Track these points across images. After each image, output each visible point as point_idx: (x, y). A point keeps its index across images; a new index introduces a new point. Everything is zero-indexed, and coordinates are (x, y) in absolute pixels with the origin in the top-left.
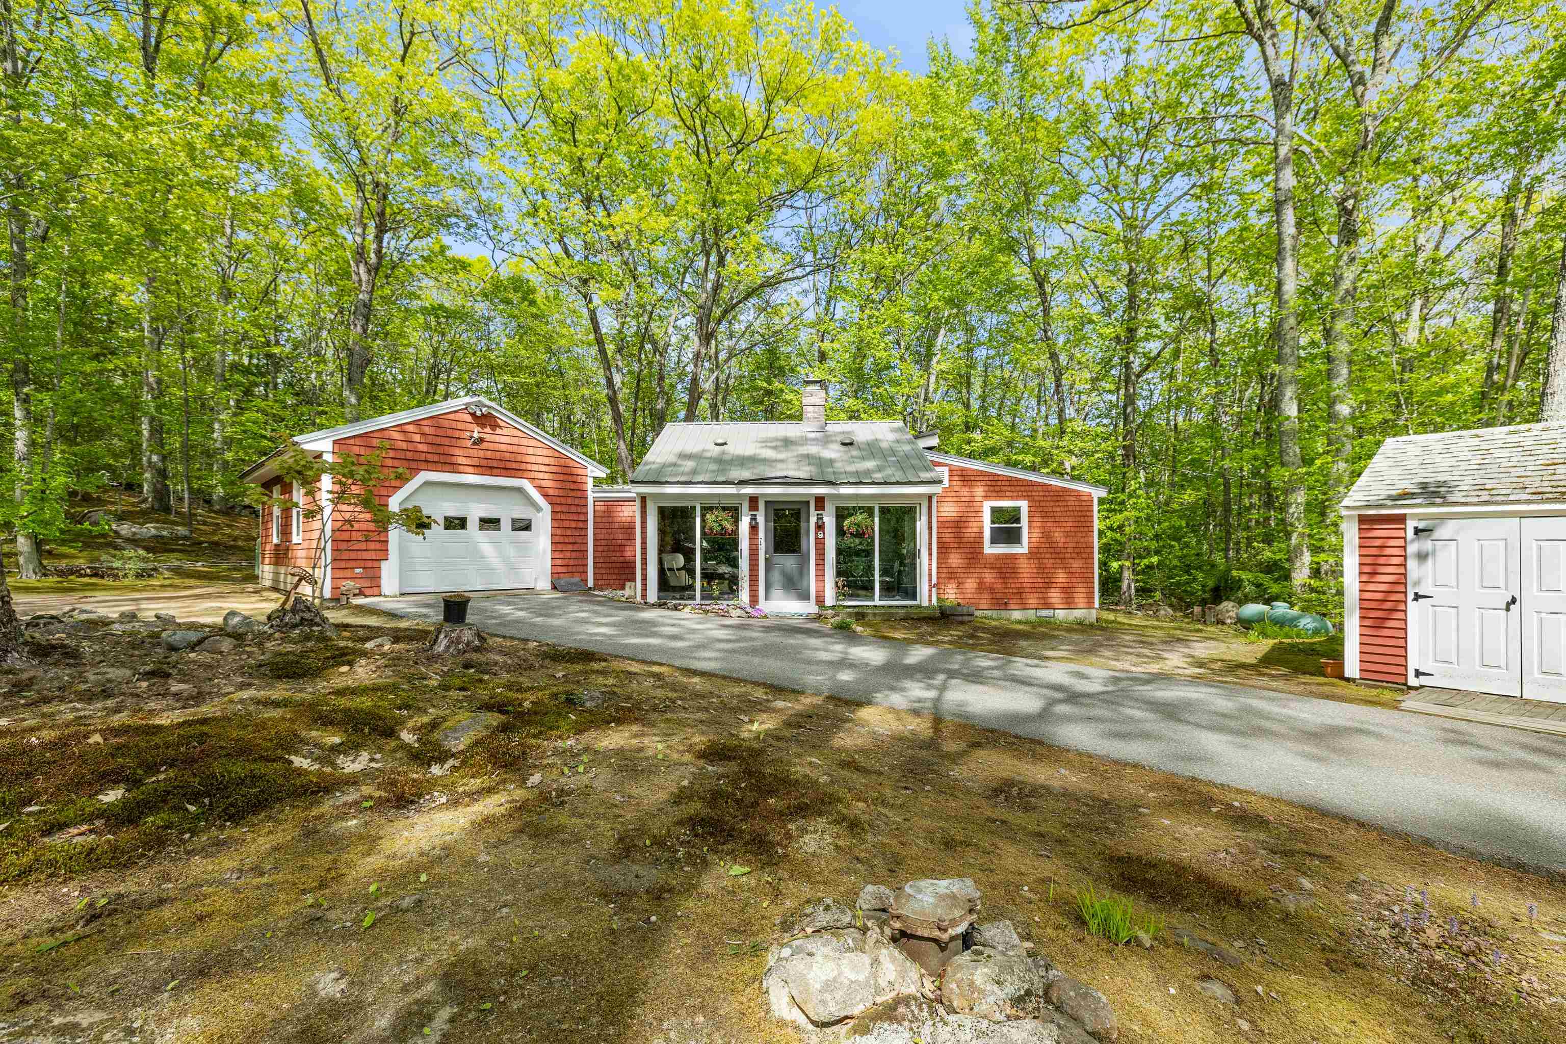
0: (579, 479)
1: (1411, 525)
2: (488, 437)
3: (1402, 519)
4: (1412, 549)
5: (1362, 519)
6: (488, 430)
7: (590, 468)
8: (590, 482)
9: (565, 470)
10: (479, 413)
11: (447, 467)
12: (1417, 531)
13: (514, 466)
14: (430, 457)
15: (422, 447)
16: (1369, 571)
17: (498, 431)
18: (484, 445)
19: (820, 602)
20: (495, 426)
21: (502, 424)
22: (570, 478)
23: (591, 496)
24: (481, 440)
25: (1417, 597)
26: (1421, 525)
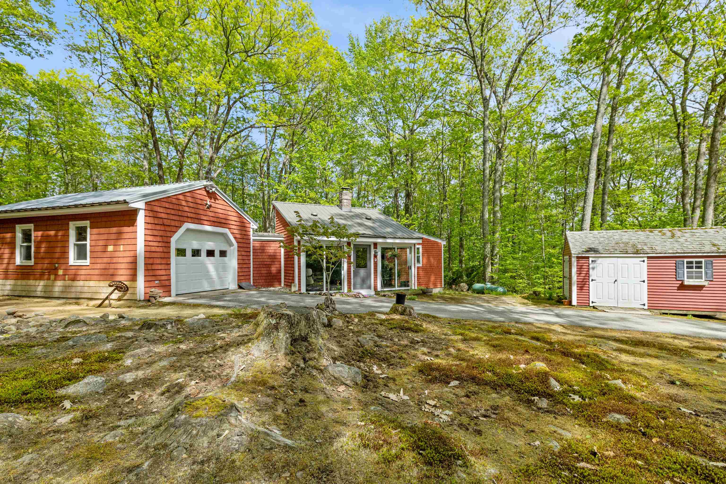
0: (247, 229)
1: (591, 259)
2: (213, 205)
3: (588, 258)
4: (591, 266)
5: (578, 257)
6: (213, 201)
7: (252, 223)
8: (251, 230)
9: (243, 225)
10: (211, 191)
11: (196, 221)
12: (592, 261)
13: (223, 221)
14: (189, 215)
15: (186, 209)
16: (579, 273)
17: (217, 202)
18: (212, 209)
19: (375, 289)
20: (216, 199)
21: (219, 198)
22: (244, 229)
23: (252, 238)
24: (210, 206)
25: (592, 280)
26: (593, 259)
